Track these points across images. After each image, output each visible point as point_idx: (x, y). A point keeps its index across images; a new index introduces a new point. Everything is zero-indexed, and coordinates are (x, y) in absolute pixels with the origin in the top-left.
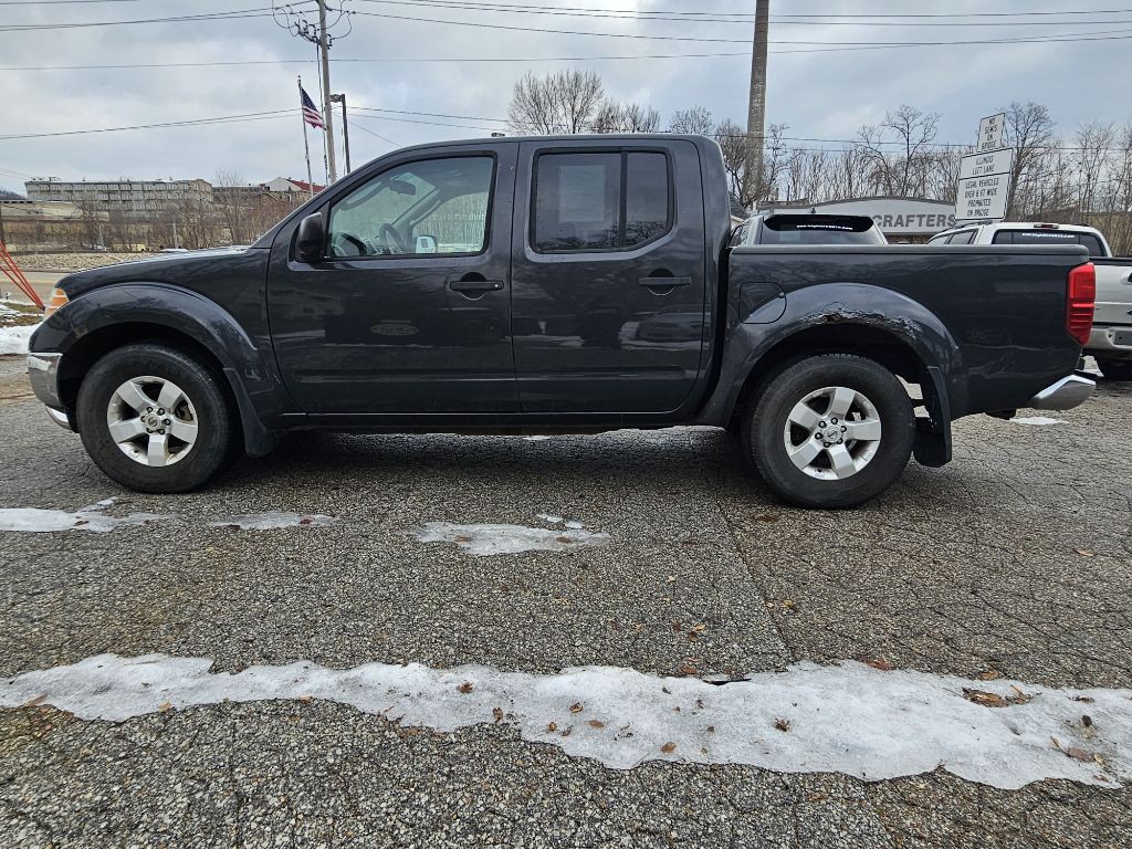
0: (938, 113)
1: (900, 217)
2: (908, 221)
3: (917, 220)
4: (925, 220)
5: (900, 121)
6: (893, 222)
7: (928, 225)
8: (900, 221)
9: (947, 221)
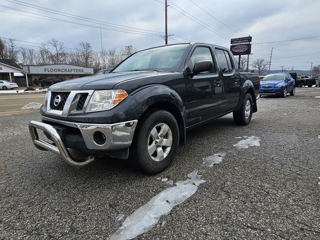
0: (63, 42)
1: (69, 70)
2: (71, 71)
3: (73, 70)
4: (75, 71)
5: (53, 43)
6: (67, 71)
7: (76, 72)
8: (69, 71)
9: (81, 71)
